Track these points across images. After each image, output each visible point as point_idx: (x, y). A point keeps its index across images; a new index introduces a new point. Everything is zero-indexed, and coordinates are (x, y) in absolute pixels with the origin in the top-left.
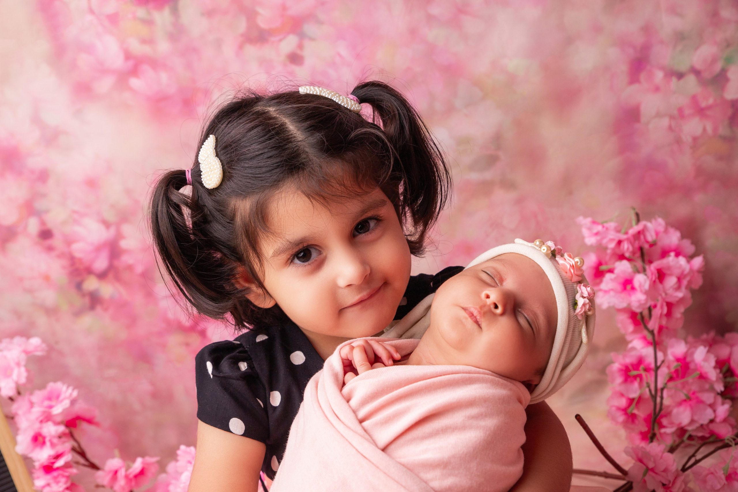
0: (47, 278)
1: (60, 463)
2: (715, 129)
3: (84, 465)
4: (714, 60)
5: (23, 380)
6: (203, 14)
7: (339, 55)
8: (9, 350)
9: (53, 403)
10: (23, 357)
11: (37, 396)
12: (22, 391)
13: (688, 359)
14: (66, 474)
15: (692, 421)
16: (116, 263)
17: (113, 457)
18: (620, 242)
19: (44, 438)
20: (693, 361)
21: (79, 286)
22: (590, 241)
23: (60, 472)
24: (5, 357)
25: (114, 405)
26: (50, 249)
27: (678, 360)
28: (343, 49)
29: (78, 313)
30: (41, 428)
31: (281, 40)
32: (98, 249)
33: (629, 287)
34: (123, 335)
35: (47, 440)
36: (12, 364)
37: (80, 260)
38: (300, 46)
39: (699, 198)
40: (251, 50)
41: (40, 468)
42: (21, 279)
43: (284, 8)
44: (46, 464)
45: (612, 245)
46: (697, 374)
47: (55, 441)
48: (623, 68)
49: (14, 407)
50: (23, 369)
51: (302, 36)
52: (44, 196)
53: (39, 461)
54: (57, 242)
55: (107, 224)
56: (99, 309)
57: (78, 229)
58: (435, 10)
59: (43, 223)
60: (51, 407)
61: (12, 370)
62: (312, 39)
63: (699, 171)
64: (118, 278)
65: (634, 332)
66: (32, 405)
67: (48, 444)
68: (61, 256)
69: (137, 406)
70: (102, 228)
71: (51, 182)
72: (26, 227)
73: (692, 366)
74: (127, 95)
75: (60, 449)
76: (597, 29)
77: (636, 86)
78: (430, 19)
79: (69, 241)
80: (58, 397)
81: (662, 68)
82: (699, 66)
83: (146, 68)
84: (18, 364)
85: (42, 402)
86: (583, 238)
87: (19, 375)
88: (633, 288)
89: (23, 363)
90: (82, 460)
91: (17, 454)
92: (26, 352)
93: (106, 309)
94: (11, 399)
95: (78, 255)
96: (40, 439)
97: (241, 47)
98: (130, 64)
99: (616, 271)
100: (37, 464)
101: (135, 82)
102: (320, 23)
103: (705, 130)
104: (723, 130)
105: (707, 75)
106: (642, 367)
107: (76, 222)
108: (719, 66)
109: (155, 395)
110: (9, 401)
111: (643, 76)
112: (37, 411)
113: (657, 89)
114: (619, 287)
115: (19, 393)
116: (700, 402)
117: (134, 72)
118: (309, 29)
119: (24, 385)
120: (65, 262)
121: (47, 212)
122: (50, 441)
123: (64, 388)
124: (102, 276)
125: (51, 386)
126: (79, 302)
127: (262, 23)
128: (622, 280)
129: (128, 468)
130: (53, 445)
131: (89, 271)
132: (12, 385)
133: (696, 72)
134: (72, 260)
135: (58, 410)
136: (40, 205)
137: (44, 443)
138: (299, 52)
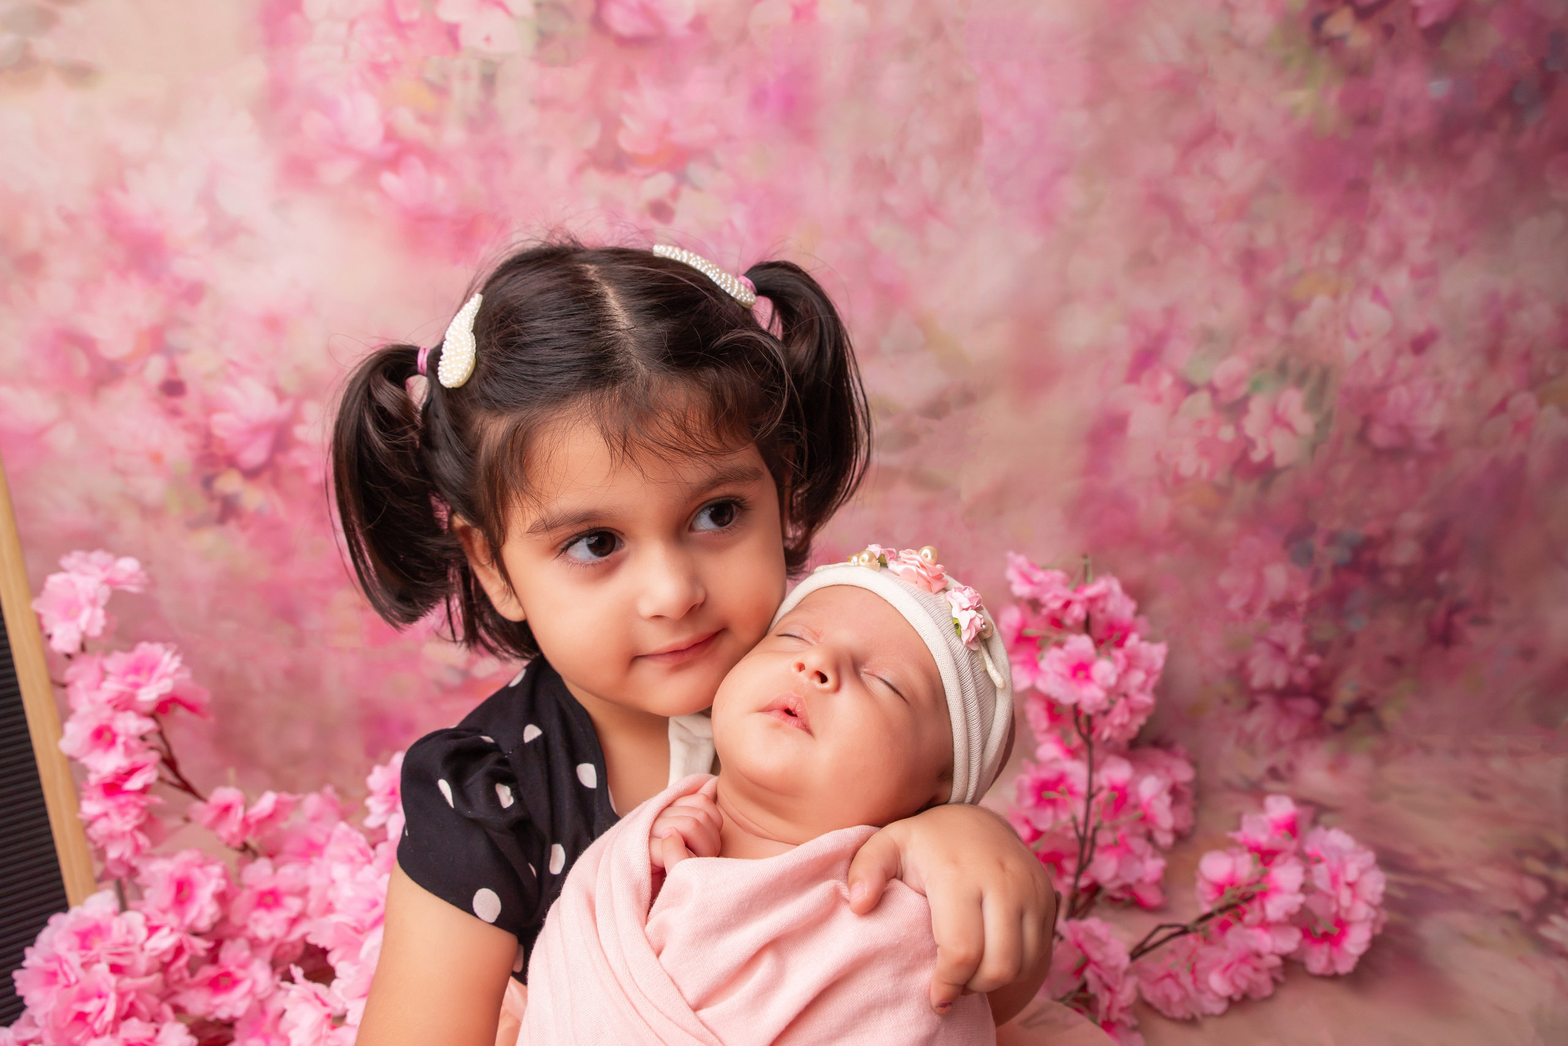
0: (156, 458)
1: (135, 783)
2: (1212, 474)
3: (172, 784)
4: (1239, 380)
5: (96, 631)
6: (532, 102)
7: (731, 224)
8: (84, 574)
9: (141, 679)
10: (105, 592)
11: (117, 662)
12: (89, 646)
13: (1129, 790)
14: (143, 803)
15: (1117, 876)
16: (280, 459)
17: (225, 783)
18: (1067, 604)
19: (114, 736)
20: (1137, 794)
21: (208, 482)
22: (1021, 589)
23: (133, 798)
24: (73, 585)
25: (220, 676)
26: (175, 413)
27: (1114, 788)
28: (739, 217)
29: (195, 525)
30: (112, 719)
31: (646, 177)
32: (256, 430)
33: (1081, 674)
34: (263, 573)
35: (120, 740)
36: (83, 599)
37: (222, 441)
38: (675, 194)
39: (1162, 559)
40: (595, 181)
41: (97, 786)
42: (112, 451)
43: (666, 127)
44: (108, 780)
45: (1056, 605)
46: (1139, 813)
47: (134, 744)
48: (1124, 357)
49: (70, 672)
50: (100, 613)
51: (682, 179)
52: (186, 325)
53: (98, 772)
54: (189, 404)
55: (280, 394)
56: (232, 525)
57: (232, 393)
58: (893, 198)
59: (173, 368)
60: (137, 686)
61: (80, 609)
62: (696, 188)
63: (1175, 524)
64: (276, 484)
65: (1048, 731)
66: (104, 674)
67: (120, 747)
68: (191, 428)
69: (257, 684)
70: (272, 399)
71: (205, 306)
72: (141, 370)
73: (1131, 800)
74: (371, 198)
75: (139, 758)
76: (1109, 293)
77: (1132, 388)
78: (883, 208)
79: (210, 407)
80: (152, 669)
81: (1174, 372)
82: (1219, 382)
83: (414, 163)
84: (93, 602)
85: (125, 674)
86: (1009, 584)
87: (90, 623)
88: (1088, 678)
89: (102, 601)
90: (169, 776)
91: (60, 753)
92: (109, 582)
93: (244, 528)
94: (69, 656)
95: (219, 432)
96: (107, 736)
97: (579, 170)
98: (391, 148)
99: (1067, 647)
100: (93, 779)
101: (389, 180)
102: (716, 166)
103: (1198, 471)
104: (1221, 478)
105: (1225, 398)
106: (1062, 788)
107: (230, 379)
108: (1243, 390)
109: (290, 673)
110: (65, 659)
111: (1146, 376)
112: (112, 687)
113: (1158, 399)
114: (1067, 672)
115: (83, 648)
116: (1129, 851)
117: (393, 163)
118: (697, 171)
119: (95, 639)
120: (194, 440)
121: (185, 352)
122: (125, 744)
123: (167, 657)
124: (251, 474)
125: (144, 648)
126: (201, 506)
127: (625, 143)
128: (1075, 662)
129: (247, 806)
130: (128, 750)
131: (231, 462)
132: (76, 637)
133: (1213, 390)
134: (208, 437)
135: (149, 694)
136: (176, 338)
137: (112, 743)
138: (669, 202)
